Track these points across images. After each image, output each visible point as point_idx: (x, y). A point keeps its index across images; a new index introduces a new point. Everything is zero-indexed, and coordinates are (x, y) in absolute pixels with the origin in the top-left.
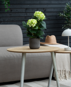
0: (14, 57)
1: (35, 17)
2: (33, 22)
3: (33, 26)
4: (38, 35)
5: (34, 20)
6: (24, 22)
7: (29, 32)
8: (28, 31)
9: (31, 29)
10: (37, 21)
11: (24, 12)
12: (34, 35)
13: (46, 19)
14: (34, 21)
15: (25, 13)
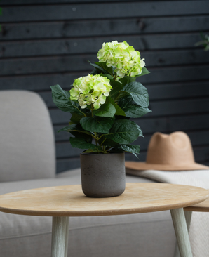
0: (20, 227)
1: (104, 65)
2: (96, 89)
3: (95, 105)
4: (116, 140)
5: (99, 78)
6: (57, 89)
7: (79, 126)
8: (74, 125)
9: (89, 115)
10: (113, 83)
11: (57, 34)
12: (100, 142)
13: (147, 72)
14: (98, 82)
15: (63, 41)
